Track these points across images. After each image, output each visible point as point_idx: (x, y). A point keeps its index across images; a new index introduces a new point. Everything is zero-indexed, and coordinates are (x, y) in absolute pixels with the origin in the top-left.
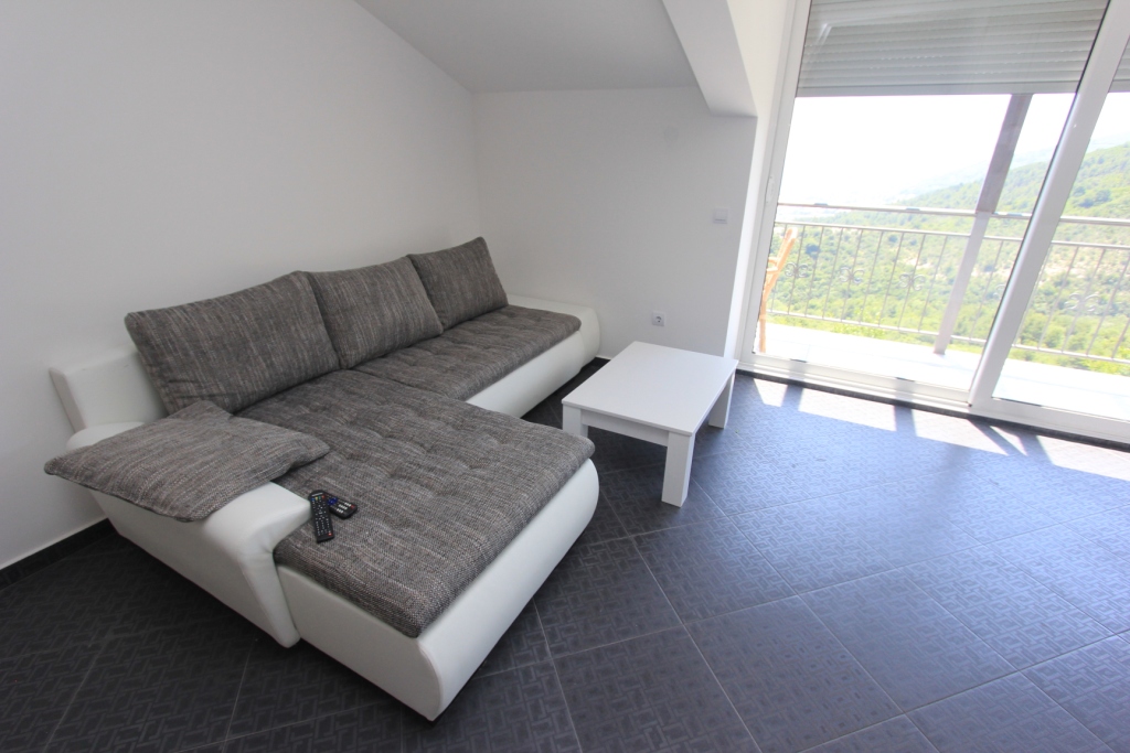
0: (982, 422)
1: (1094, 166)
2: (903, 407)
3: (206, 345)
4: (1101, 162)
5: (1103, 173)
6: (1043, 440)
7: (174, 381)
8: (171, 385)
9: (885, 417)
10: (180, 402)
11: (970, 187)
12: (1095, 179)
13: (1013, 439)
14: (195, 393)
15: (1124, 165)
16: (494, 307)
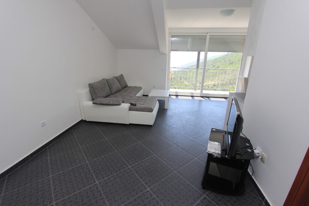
0: (202, 97)
1: (215, 61)
2: (192, 96)
3: (99, 88)
4: (216, 60)
5: (217, 62)
6: (210, 98)
7: (96, 94)
8: (96, 95)
9: (190, 98)
10: (97, 97)
11: (194, 66)
12: (216, 64)
13: (207, 98)
14: (99, 96)
15: (220, 61)
16: (126, 86)
